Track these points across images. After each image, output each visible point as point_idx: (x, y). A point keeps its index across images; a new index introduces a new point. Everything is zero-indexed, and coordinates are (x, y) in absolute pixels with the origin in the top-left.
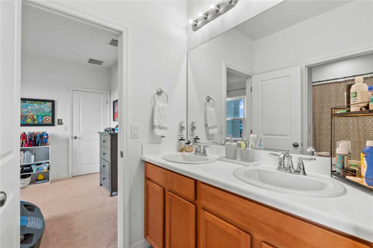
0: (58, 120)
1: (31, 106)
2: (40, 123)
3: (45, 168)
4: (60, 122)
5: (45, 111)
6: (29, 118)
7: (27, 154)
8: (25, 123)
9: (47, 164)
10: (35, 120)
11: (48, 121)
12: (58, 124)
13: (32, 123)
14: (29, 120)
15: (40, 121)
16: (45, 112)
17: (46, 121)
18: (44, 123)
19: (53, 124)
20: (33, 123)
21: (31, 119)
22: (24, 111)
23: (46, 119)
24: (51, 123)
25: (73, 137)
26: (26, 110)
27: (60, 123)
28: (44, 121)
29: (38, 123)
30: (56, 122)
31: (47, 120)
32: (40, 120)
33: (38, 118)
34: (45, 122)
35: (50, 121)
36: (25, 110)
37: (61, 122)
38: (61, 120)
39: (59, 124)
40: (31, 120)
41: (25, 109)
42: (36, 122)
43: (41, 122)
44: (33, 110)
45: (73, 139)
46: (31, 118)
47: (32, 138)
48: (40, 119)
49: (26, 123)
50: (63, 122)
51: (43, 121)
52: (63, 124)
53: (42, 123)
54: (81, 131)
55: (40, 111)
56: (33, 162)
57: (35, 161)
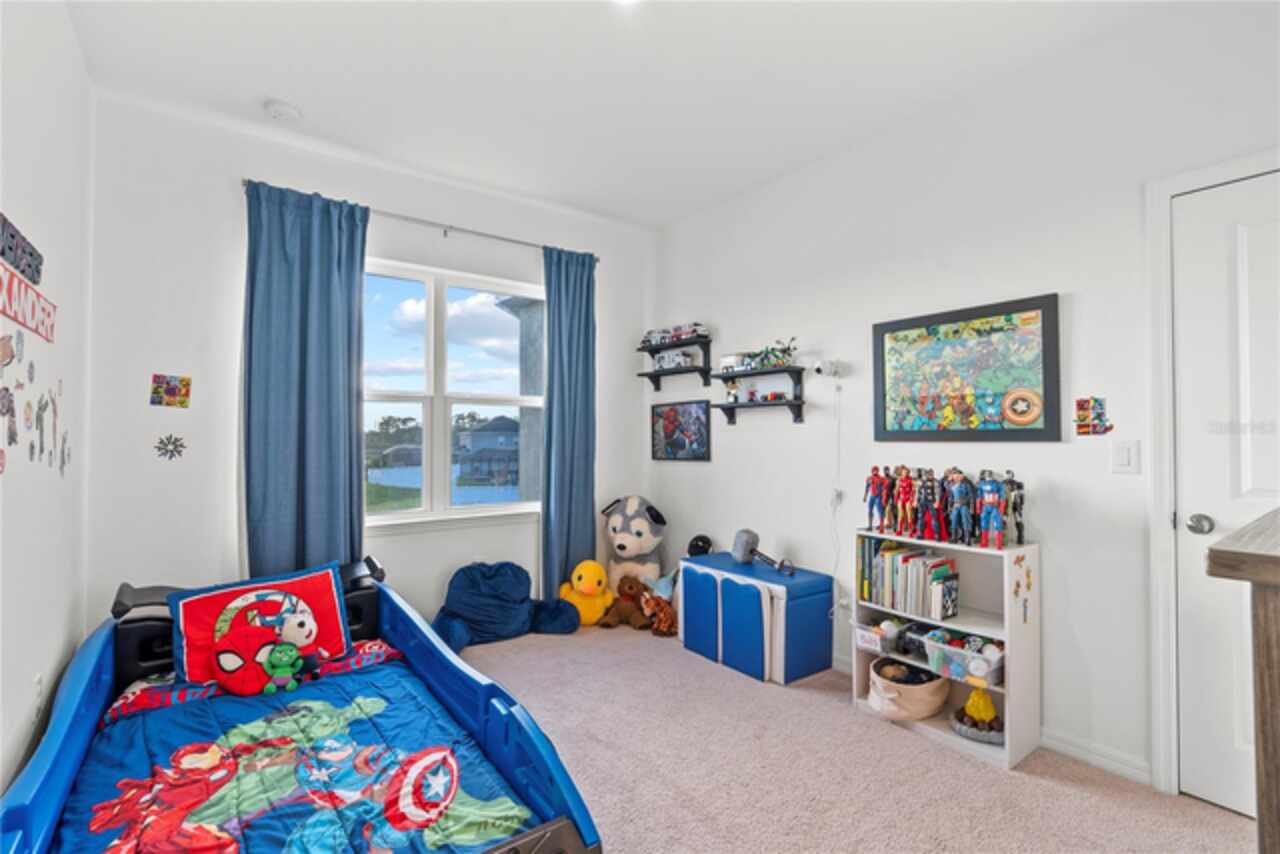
0: (1082, 405)
1: (953, 346)
2: (991, 427)
3: (977, 669)
4: (1092, 415)
5: (1013, 359)
6: (947, 405)
7: (915, 570)
8: (934, 427)
9: (992, 652)
10: (967, 412)
11: (1023, 413)
12: (1080, 427)
13: (958, 426)
14: (948, 412)
15: (990, 416)
16: (1012, 366)
17: (1015, 411)
18: (1006, 425)
19: (1051, 431)
20: (965, 427)
21: (953, 407)
22: (930, 373)
23: (1015, 402)
24: (1040, 424)
25: (1185, 519)
26: (937, 369)
27: (1094, 421)
28: (1009, 413)
29: (981, 427)
30: (1069, 416)
31: (1021, 406)
32: (991, 411)
33: (980, 401)
34: (1011, 421)
35: (1037, 410)
36: (933, 366)
37: (1100, 416)
38: (1099, 403)
39: (1083, 428)
40: (955, 412)
41: (932, 361)
42: (975, 422)
43: (996, 419)
44: (962, 365)
45: (1183, 530)
46: (955, 402)
47: (934, 500)
48: (992, 404)
49: (939, 426)
50: (1111, 417)
51: (1003, 416)
52: (1108, 429)
53: (998, 426)
54: (1247, 484)
55: (988, 367)
56: (935, 618)
57: (945, 618)
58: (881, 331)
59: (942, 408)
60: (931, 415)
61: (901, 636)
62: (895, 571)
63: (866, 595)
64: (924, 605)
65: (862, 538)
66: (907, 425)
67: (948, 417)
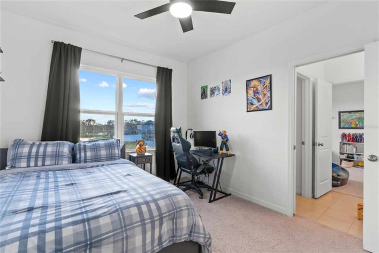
1: (355, 115)
7: (350, 147)
10: (357, 125)
13: (355, 127)
14: (353, 125)
26: (351, 119)
44: (356, 118)
46: (355, 124)
47: (354, 137)
56: (355, 153)
57: (356, 152)
58: (340, 113)
59: (352, 124)
60: (350, 125)
61: (348, 156)
62: (347, 147)
63: (341, 151)
64: (352, 151)
65: (340, 143)
66: (345, 127)
67: (353, 126)
